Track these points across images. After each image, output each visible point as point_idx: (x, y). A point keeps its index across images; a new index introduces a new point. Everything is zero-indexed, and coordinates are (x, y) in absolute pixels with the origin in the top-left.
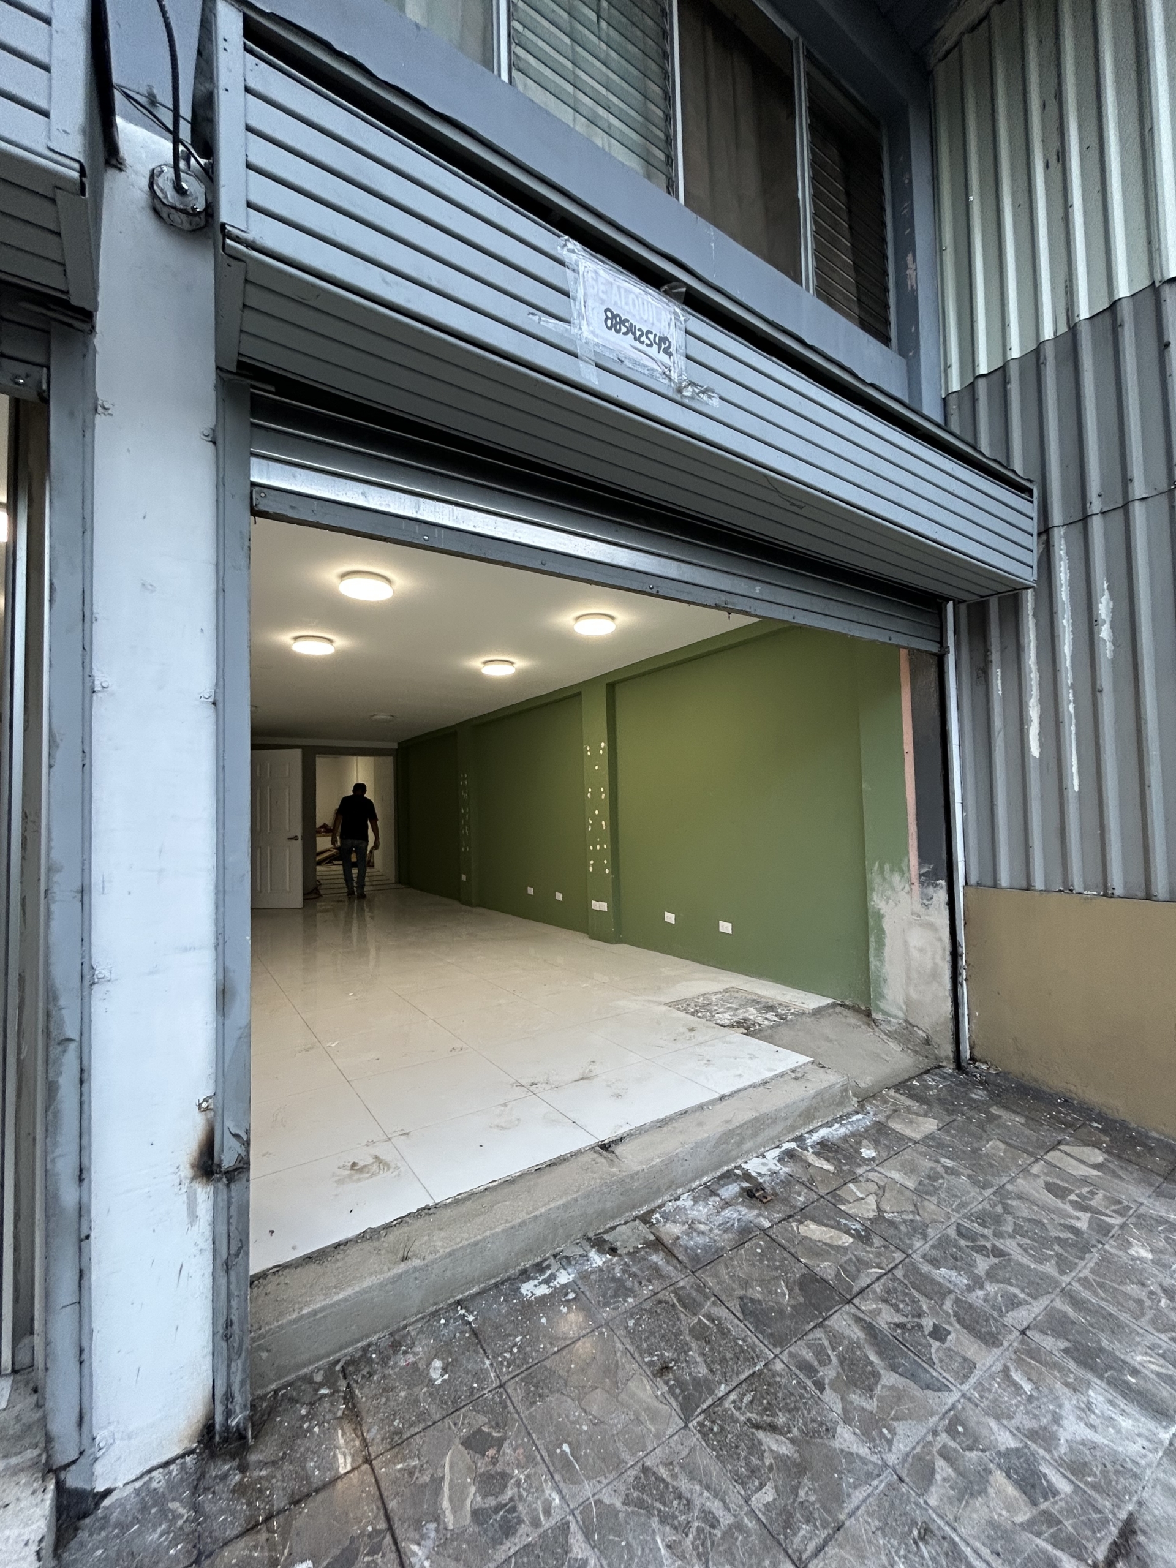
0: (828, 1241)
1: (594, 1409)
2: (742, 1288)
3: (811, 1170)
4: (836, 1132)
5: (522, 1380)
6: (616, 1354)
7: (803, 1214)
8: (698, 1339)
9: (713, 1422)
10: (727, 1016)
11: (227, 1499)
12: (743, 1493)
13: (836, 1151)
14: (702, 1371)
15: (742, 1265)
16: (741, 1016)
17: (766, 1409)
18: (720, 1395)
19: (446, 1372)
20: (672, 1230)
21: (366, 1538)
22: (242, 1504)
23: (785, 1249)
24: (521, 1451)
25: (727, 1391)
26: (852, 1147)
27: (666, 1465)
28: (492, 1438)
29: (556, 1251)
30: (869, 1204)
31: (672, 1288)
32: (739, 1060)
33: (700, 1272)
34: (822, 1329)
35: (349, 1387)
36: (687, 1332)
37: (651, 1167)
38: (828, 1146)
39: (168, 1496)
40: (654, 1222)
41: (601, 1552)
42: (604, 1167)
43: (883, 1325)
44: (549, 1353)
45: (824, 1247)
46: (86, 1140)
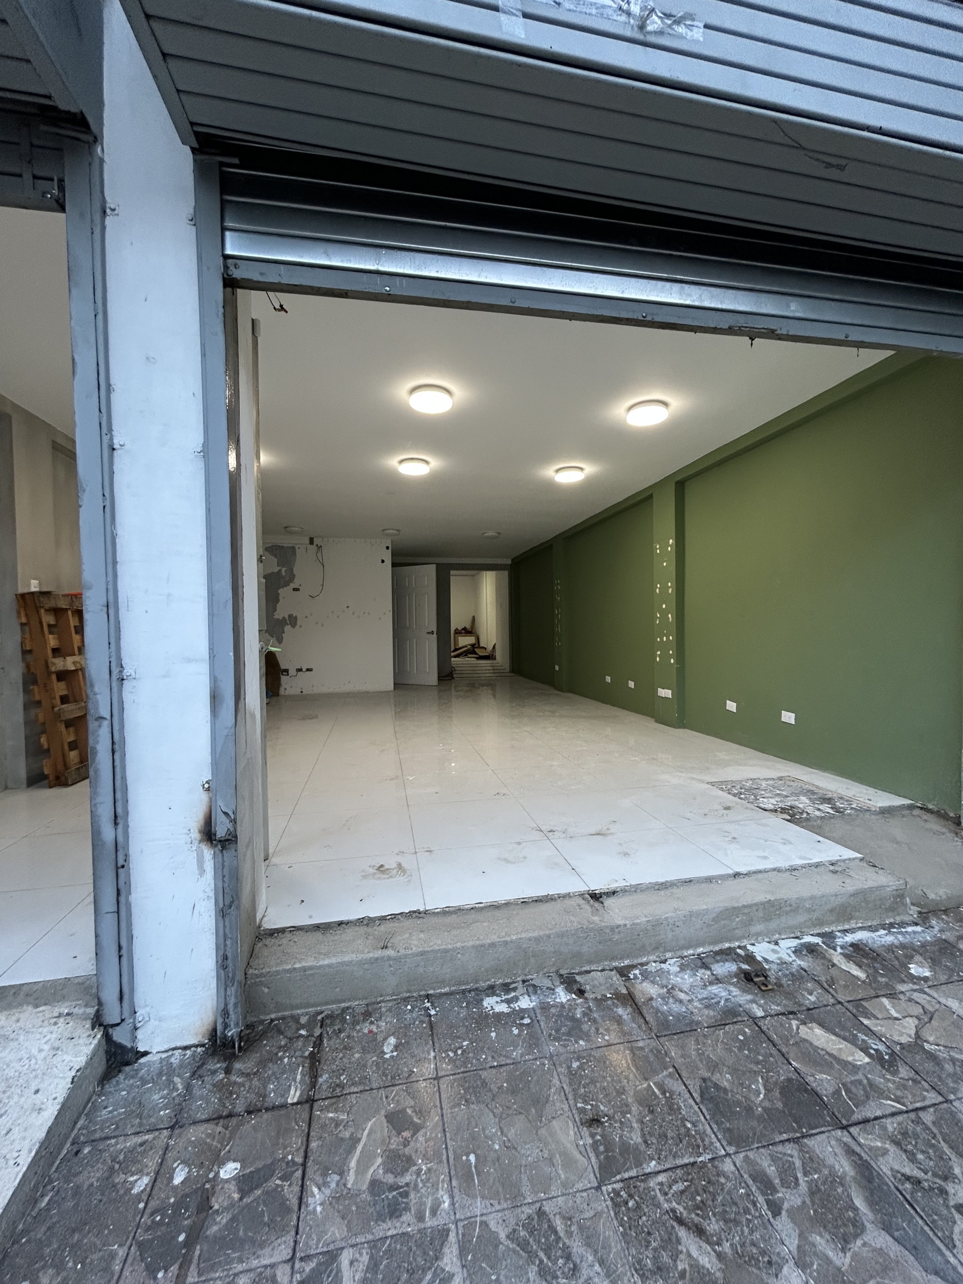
0: (835, 1053)
1: (511, 1134)
2: (709, 1070)
3: (833, 971)
4: (881, 938)
5: (455, 1080)
6: (550, 1088)
7: (810, 1015)
8: (640, 1104)
9: (631, 1196)
11: (209, 1091)
13: (874, 959)
14: (636, 1138)
15: (716, 1047)
16: (789, 804)
17: (697, 1207)
18: (648, 1170)
19: (396, 1051)
20: (648, 989)
21: (284, 1165)
22: (216, 1098)
23: (774, 1045)
24: (431, 1143)
25: (656, 1169)
26: (897, 959)
27: (564, 1218)
28: (412, 1122)
29: (525, 978)
30: (904, 1027)
31: (629, 1045)
32: (768, 843)
33: (665, 1038)
34: (796, 1146)
35: (321, 1037)
36: (632, 1093)
37: (634, 924)
38: (864, 950)
39: (176, 1072)
40: (632, 977)
41: (469, 1275)
42: (587, 914)
43: (886, 1170)
44: (488, 1065)
45: (827, 1057)
46: (119, 795)
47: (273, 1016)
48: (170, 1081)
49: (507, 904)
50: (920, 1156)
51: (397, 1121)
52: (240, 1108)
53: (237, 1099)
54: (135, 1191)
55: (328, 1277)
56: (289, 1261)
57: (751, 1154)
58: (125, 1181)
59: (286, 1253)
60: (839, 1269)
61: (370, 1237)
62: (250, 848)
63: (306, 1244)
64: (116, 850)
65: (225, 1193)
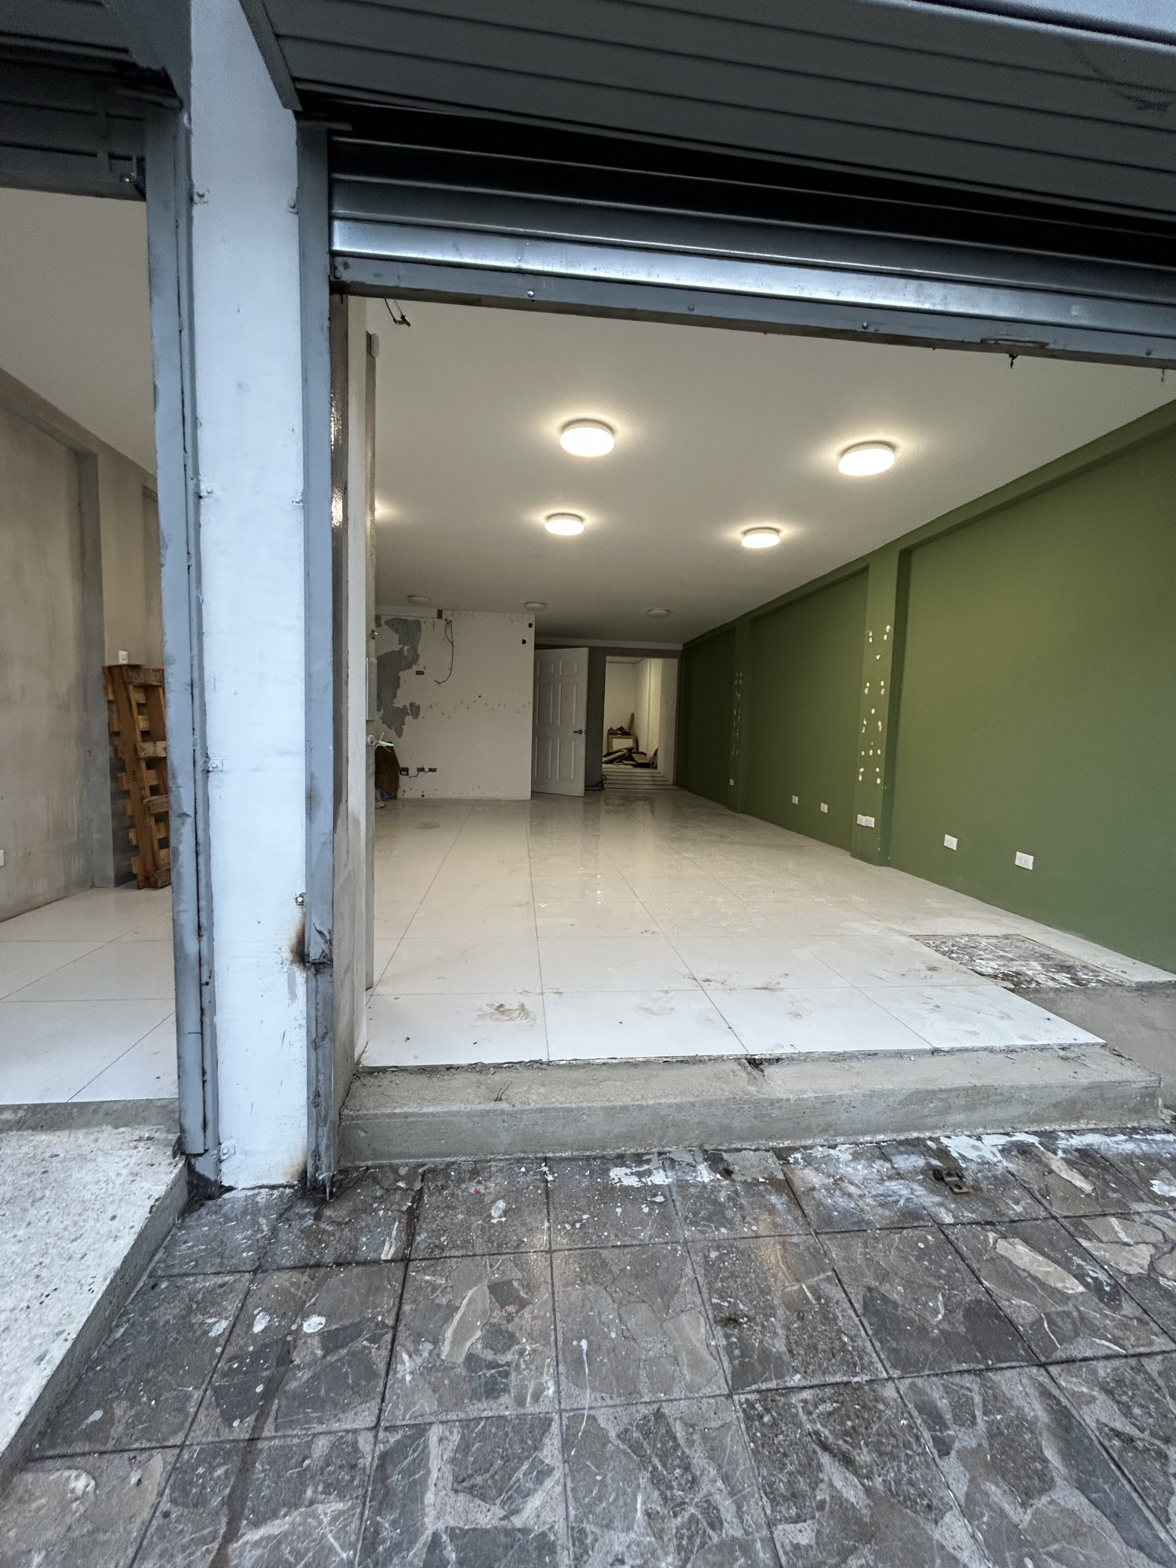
0: (1039, 1276)
1: (631, 1322)
2: (876, 1278)
3: (1050, 1179)
4: (1119, 1145)
5: (570, 1256)
6: (681, 1277)
7: (1013, 1228)
8: (788, 1306)
10: (994, 964)
11: (296, 1236)
12: (769, 1512)
13: (1105, 1169)
14: (779, 1346)
15: (888, 1253)
16: (1014, 969)
17: (846, 1433)
18: (789, 1385)
19: (505, 1216)
20: (810, 1177)
21: (373, 1325)
22: (303, 1245)
23: (963, 1259)
24: (538, 1322)
25: (801, 1384)
26: (1137, 1171)
27: (685, 1424)
28: (518, 1296)
29: (661, 1150)
30: (1134, 1255)
31: (781, 1239)
32: (981, 1015)
33: (827, 1236)
34: (978, 1379)
35: (421, 1190)
36: (779, 1294)
37: (799, 1099)
38: (1093, 1158)
39: (262, 1211)
40: (791, 1161)
41: (571, 1470)
42: (742, 1081)
43: (1090, 1421)
44: (610, 1244)
45: (1029, 1280)
46: (203, 903)
47: (369, 1163)
48: (255, 1222)
49: (647, 1062)
50: (1137, 1411)
51: (501, 1292)
52: (329, 1258)
53: (326, 1247)
54: (212, 1334)
55: (414, 1451)
56: (370, 1429)
57: (919, 1382)
58: (202, 1323)
59: (370, 1421)
60: (1016, 1526)
61: (462, 1416)
62: (350, 973)
63: (392, 1413)
64: (200, 965)
65: (308, 1348)
